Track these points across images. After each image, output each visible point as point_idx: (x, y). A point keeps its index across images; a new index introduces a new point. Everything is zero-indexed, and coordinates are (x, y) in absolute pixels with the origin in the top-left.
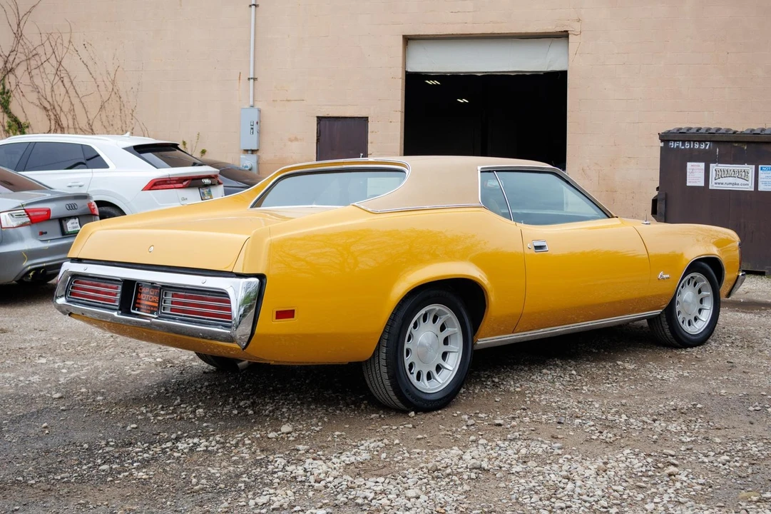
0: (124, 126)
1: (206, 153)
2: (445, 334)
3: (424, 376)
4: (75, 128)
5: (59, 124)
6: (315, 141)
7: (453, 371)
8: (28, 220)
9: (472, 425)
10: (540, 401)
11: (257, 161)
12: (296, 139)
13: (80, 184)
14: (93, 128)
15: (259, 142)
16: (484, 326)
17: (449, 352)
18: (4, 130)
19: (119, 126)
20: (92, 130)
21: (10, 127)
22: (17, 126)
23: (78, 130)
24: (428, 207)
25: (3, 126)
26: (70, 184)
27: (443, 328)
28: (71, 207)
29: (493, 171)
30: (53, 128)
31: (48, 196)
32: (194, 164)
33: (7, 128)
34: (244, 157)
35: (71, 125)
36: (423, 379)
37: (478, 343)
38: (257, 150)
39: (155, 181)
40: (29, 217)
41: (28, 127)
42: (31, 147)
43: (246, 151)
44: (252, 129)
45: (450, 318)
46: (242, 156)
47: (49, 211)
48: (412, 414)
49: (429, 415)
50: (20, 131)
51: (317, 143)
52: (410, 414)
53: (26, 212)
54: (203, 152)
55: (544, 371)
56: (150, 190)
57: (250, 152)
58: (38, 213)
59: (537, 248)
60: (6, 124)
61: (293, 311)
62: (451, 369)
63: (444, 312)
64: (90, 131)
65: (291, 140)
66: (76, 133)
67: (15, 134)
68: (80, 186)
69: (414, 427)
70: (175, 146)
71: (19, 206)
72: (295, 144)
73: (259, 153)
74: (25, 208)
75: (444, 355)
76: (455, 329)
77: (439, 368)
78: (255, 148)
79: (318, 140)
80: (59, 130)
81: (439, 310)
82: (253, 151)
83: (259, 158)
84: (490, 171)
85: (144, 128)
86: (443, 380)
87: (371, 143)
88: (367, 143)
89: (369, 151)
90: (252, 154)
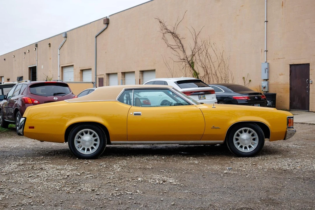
5: (207, 73)
6: (289, 75)
11: (268, 84)
12: (282, 74)
14: (217, 73)
15: (268, 76)
21: (194, 74)
22: (196, 74)
23: (212, 74)
25: (192, 74)
30: (205, 74)
33: (193, 75)
35: (210, 73)
38: (268, 79)
41: (199, 74)
43: (264, 80)
44: (265, 71)
46: (262, 82)
54: (250, 81)
57: (265, 80)
61: (34, 127)
65: (280, 75)
72: (282, 76)
73: (269, 81)
79: (290, 74)
82: (266, 80)
85: (231, 73)
87: (311, 74)
88: (309, 75)
89: (310, 78)
90: (266, 81)
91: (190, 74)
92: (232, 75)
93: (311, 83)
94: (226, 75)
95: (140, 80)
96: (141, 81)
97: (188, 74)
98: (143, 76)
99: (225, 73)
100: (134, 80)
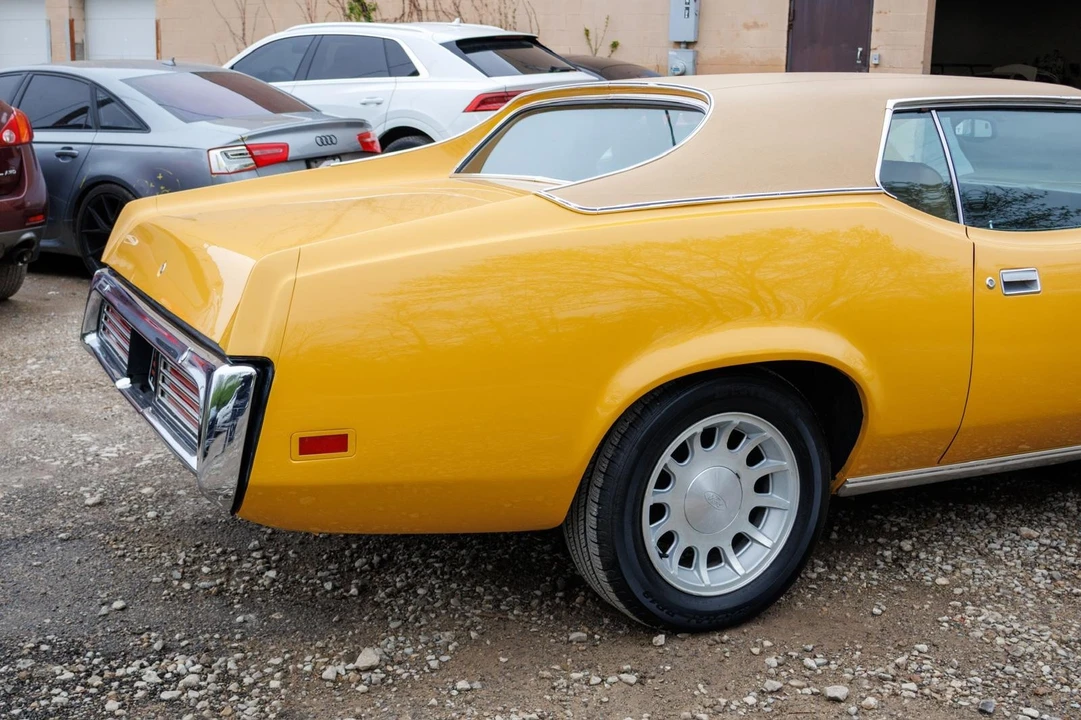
0: (503, 6)
1: (619, 47)
2: (759, 471)
3: (702, 559)
4: (436, 11)
5: (415, 6)
6: (786, 28)
7: (773, 549)
8: (251, 161)
9: (772, 692)
10: (974, 625)
11: (694, 61)
12: (756, 25)
13: (379, 99)
14: (461, 9)
15: (698, 31)
16: (859, 454)
17: (770, 508)
18: (345, 15)
19: (496, 7)
20: (459, 12)
21: (351, 9)
22: (360, 8)
23: (440, 13)
24: (731, 197)
25: (343, 9)
26: (364, 100)
27: (754, 458)
28: (324, 142)
29: (929, 110)
30: (407, 10)
31: (307, 120)
32: (553, 70)
33: (348, 12)
34: (675, 53)
35: (431, 7)
36: (697, 564)
37: (848, 486)
38: (695, 43)
39: (482, 98)
40: (253, 157)
41: (374, 9)
42: (316, 42)
43: (678, 44)
44: (688, 9)
45: (770, 439)
46: (671, 53)
47: (286, 147)
48: (660, 639)
49: (702, 644)
50: (365, 16)
51: (788, 31)
52: (655, 639)
53: (248, 149)
54: (615, 45)
55: (1025, 530)
56: (475, 111)
57: (683, 46)
58: (269, 151)
59: (1009, 285)
60: (347, 6)
61: (345, 437)
62: (768, 543)
63: (755, 427)
64: (457, 14)
65: (747, 27)
66: (438, 19)
67: (358, 20)
68: (378, 104)
69: (641, 681)
70: (532, 41)
71: (238, 141)
72: (754, 32)
73: (697, 48)
74: (247, 143)
75: (756, 516)
76: (782, 462)
77: (739, 541)
78: (692, 40)
79: (790, 27)
80: (415, 16)
81: (741, 423)
82: (688, 45)
83: (697, 55)
84: (920, 111)
85: (530, 10)
86: (744, 569)
87: (877, 30)
88: (869, 30)
89: (873, 44)
90: (687, 48)
91: (330, 8)
92: (533, 20)
93: (876, 65)
94: (506, 17)
95: (71, 22)
96: (76, 28)
97: (323, 7)
98: (83, 8)
99: (502, 10)
100: (44, 24)
